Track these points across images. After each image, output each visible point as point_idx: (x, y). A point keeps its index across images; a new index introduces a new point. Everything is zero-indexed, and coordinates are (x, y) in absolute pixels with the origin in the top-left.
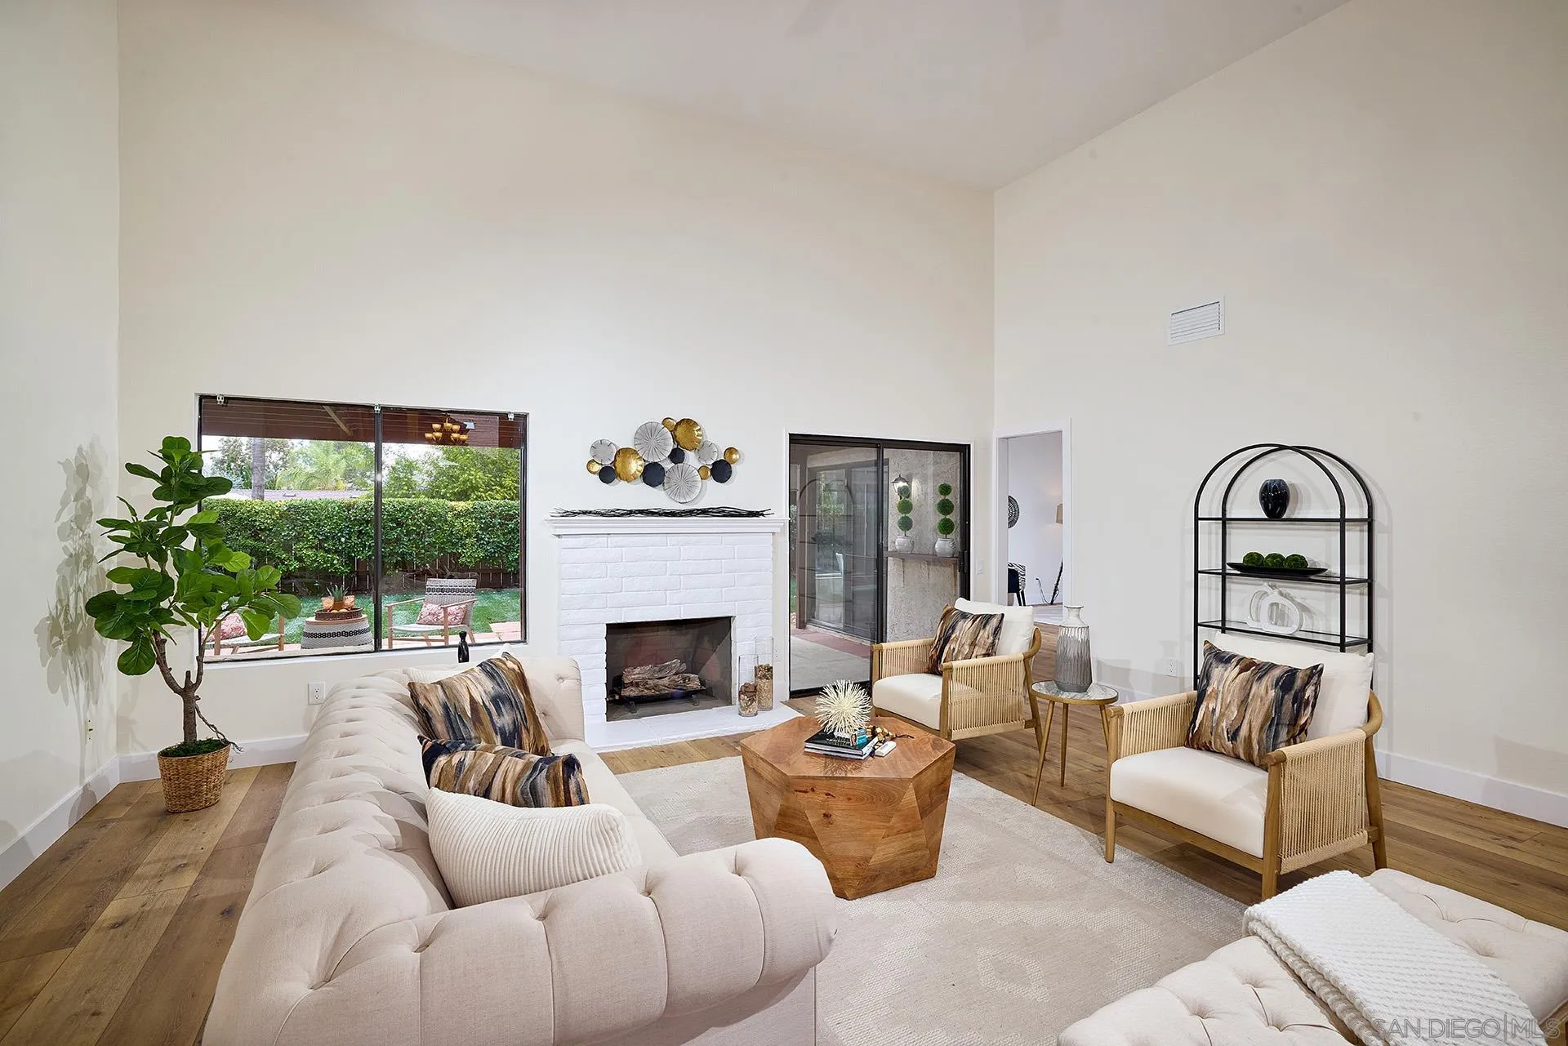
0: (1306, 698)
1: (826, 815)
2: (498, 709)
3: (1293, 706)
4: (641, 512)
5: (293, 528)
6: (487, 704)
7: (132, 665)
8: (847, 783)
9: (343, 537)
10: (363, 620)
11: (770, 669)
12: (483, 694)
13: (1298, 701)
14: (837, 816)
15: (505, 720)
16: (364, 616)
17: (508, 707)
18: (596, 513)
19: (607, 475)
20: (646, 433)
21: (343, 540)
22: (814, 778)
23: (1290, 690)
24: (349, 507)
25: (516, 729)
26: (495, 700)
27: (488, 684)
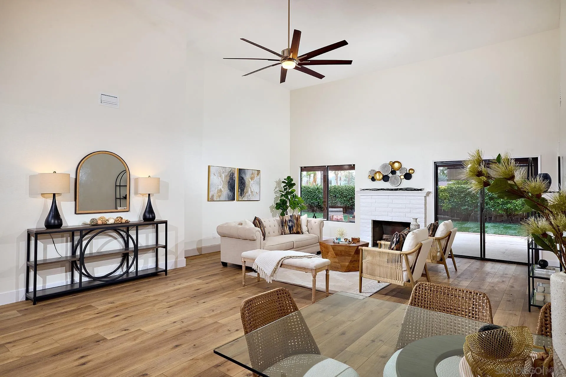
4: (381, 189)
12: (288, 219)
17: (291, 222)
19: (373, 179)
20: (384, 166)
25: (292, 226)
26: (289, 221)
27: (290, 218)
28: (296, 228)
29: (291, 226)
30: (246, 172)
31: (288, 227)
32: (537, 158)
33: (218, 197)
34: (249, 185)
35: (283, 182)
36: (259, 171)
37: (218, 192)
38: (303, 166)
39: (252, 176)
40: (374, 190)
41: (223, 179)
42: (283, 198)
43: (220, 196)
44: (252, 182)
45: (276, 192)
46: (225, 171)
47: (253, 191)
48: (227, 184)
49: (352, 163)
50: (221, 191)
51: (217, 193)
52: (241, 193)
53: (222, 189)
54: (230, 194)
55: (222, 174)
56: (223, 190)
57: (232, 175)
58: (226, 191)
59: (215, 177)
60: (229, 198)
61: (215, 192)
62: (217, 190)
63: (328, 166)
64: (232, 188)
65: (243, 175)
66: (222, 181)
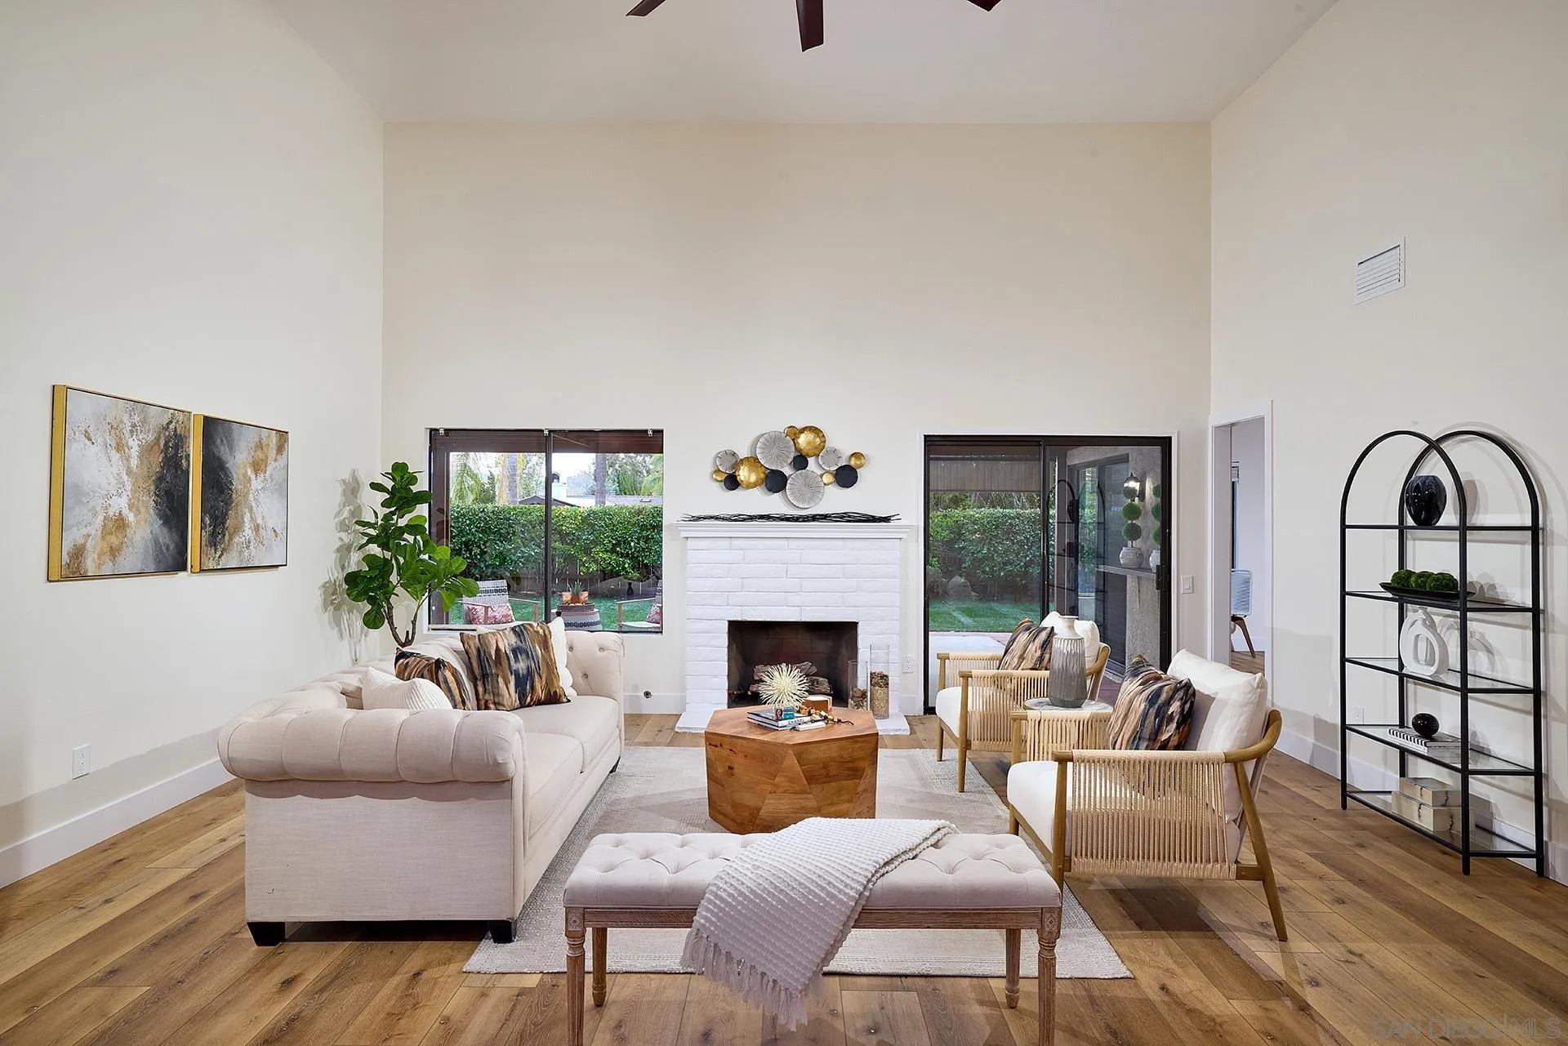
0: (1170, 713)
1: (729, 767)
2: (516, 657)
3: (1155, 720)
4: (762, 517)
5: (592, 533)
6: (508, 652)
7: (373, 621)
8: (745, 742)
9: (632, 541)
10: (594, 614)
11: (884, 677)
12: (507, 645)
13: (1161, 716)
14: (738, 770)
15: (521, 666)
16: (595, 610)
17: (524, 656)
18: (717, 518)
19: (732, 482)
20: (772, 441)
21: (632, 544)
22: (722, 735)
23: (1155, 704)
24: (639, 512)
25: (529, 673)
26: (514, 651)
27: (513, 640)
28: (544, 678)
29: (525, 672)
30: (235, 434)
31: (512, 679)
32: (1170, 438)
33: (106, 558)
34: (246, 496)
35: (376, 486)
36: (283, 435)
37: (106, 532)
38: (442, 425)
39: (260, 454)
40: (735, 520)
41: (134, 462)
42: (374, 549)
43: (114, 552)
44: (256, 483)
45: (343, 527)
46: (144, 421)
47: (260, 521)
48: (152, 488)
49: (649, 425)
50: (120, 523)
51: (103, 538)
52: (214, 534)
53: (126, 512)
54: (166, 537)
55: (127, 435)
56: (131, 517)
57: (176, 447)
58: (144, 527)
59: (93, 451)
60: (158, 561)
61: (93, 532)
62: (100, 518)
63: (550, 431)
64: (172, 509)
65: (222, 448)
66: (129, 472)
